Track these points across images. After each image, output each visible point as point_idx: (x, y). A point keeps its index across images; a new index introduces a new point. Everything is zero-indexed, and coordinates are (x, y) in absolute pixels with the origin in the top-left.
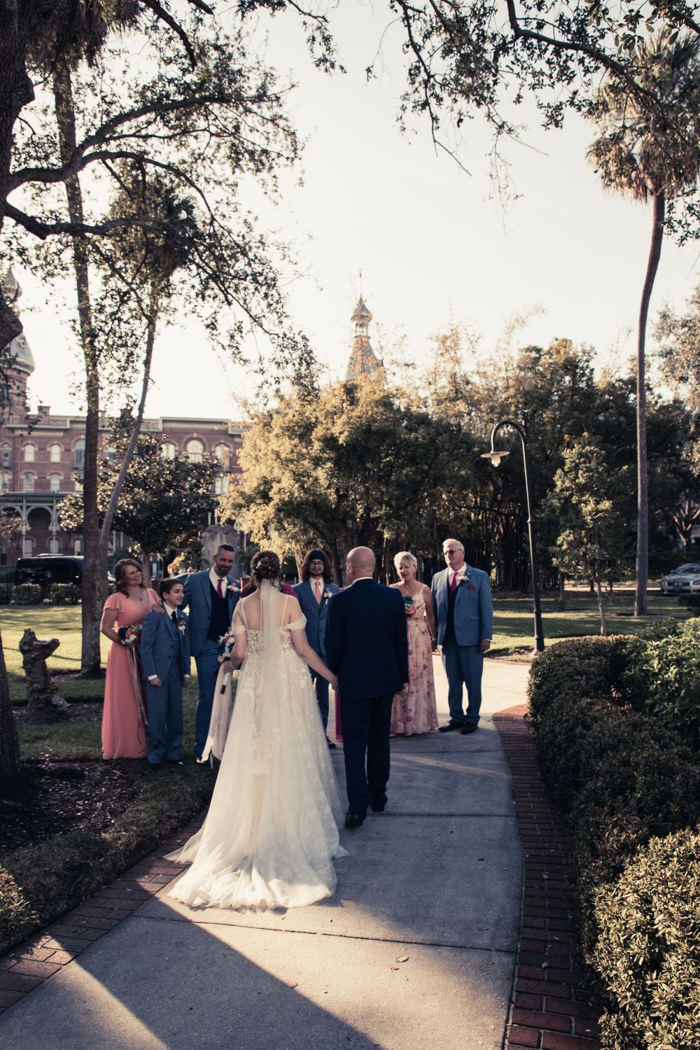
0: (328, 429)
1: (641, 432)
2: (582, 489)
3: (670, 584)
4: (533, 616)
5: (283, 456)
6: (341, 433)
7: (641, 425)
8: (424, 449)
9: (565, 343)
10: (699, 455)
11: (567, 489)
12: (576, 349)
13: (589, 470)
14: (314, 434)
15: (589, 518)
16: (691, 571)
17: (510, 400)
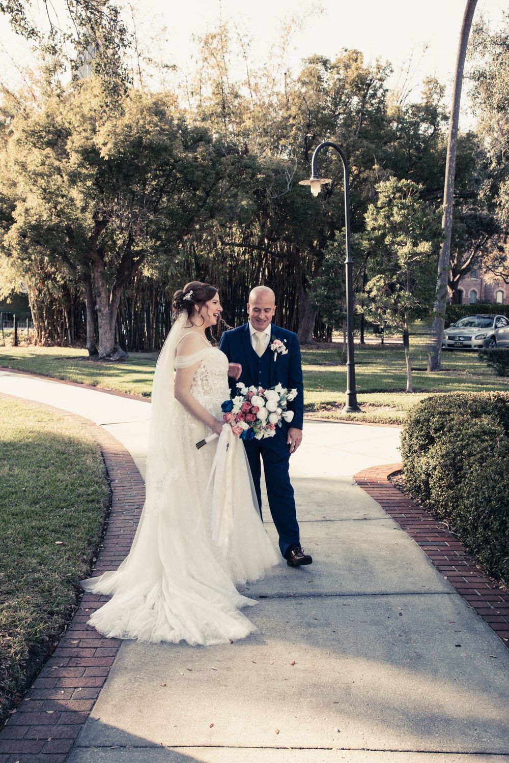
0: (87, 139)
1: (450, 166)
2: (395, 229)
3: (450, 338)
4: (345, 369)
5: (31, 168)
6: (105, 144)
7: (451, 159)
8: (203, 171)
9: (356, 57)
10: (506, 198)
11: (379, 228)
12: (368, 63)
13: (404, 207)
14: (69, 143)
15: (403, 261)
16: (470, 324)
17: (291, 121)
